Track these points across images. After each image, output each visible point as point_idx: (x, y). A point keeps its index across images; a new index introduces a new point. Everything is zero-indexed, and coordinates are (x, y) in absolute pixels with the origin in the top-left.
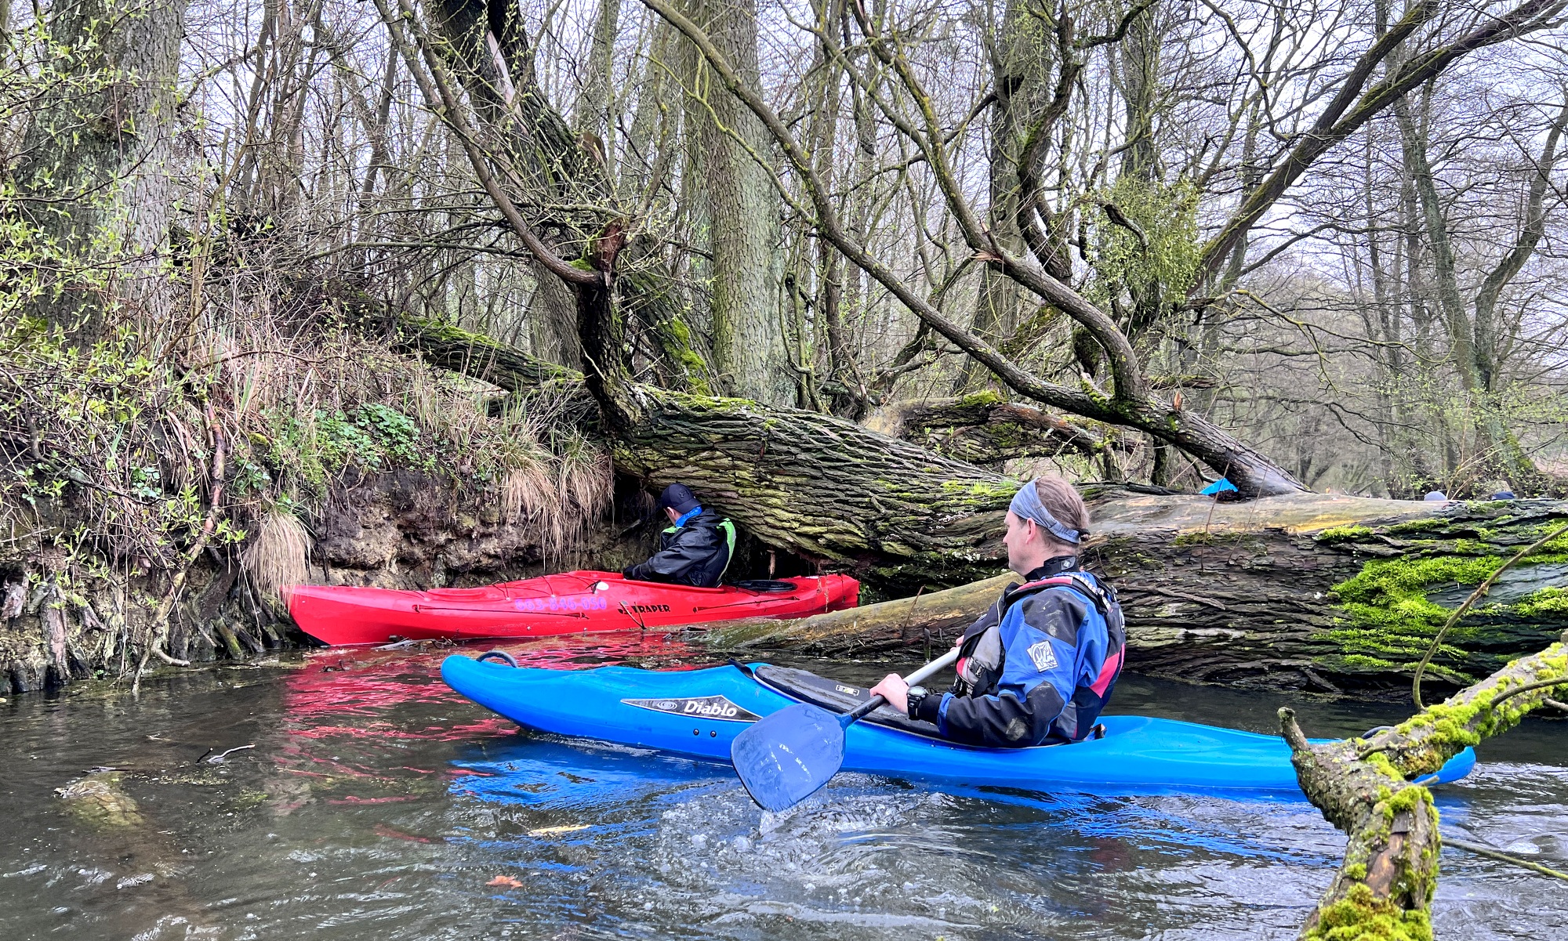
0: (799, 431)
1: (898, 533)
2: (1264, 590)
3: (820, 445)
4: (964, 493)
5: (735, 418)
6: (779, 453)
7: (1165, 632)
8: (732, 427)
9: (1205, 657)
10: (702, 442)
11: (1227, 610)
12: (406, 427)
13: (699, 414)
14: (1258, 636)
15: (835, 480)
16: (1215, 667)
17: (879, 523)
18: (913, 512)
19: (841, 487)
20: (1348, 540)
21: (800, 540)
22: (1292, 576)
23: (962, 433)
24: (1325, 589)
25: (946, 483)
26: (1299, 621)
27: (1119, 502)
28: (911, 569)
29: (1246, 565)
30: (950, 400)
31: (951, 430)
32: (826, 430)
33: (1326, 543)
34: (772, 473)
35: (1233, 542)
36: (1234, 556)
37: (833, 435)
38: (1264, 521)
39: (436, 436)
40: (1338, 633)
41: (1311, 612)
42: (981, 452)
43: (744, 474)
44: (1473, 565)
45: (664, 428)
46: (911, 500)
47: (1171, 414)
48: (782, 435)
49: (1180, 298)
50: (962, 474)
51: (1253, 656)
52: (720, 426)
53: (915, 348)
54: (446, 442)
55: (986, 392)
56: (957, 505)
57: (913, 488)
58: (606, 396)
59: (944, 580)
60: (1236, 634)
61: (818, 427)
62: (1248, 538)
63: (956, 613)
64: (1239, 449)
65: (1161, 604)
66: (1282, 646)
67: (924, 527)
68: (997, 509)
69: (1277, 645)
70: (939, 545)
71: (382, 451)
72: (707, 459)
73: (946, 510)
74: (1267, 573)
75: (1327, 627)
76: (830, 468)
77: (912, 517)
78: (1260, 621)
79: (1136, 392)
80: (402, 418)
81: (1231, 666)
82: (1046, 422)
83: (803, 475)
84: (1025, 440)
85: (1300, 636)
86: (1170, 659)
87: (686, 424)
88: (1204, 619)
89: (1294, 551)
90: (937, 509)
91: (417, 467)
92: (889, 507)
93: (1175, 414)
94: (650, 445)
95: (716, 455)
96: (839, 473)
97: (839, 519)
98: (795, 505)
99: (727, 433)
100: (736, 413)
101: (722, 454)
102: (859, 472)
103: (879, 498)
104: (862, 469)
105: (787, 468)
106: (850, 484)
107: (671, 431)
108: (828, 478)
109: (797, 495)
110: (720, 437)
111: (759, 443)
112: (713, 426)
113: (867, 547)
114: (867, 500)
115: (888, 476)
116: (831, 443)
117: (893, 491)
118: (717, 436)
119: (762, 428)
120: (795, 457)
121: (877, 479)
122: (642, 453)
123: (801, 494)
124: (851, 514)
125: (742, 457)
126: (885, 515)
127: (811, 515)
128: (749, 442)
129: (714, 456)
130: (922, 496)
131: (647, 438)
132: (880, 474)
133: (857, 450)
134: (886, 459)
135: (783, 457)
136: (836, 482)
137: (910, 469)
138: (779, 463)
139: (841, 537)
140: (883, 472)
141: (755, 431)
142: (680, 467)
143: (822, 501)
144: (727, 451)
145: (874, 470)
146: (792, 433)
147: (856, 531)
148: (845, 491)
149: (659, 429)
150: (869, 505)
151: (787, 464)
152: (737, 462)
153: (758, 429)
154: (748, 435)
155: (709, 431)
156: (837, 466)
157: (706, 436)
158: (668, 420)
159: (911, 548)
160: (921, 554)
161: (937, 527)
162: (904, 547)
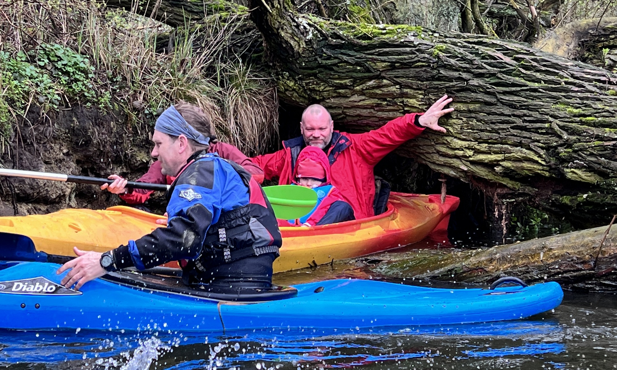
0: (470, 57)
1: (583, 159)
3: (493, 70)
5: (402, 45)
6: (450, 79)
8: (399, 54)
10: (368, 70)
12: (82, 65)
13: (364, 42)
15: (511, 106)
19: (518, 112)
21: (473, 168)
28: (597, 197)
32: (499, 54)
37: (507, 59)
39: (110, 72)
43: (412, 101)
45: (329, 58)
46: (595, 125)
48: (453, 61)
52: (387, 54)
54: (119, 78)
57: (597, 111)
58: (270, 28)
61: (491, 51)
71: (61, 89)
72: (374, 88)
76: (505, 93)
77: (598, 143)
80: (78, 56)
83: (476, 101)
87: (351, 53)
91: (93, 103)
92: (572, 132)
94: (315, 75)
95: (383, 84)
96: (516, 98)
97: (517, 146)
98: (468, 133)
99: (394, 60)
100: (402, 40)
101: (389, 82)
102: (537, 97)
103: (560, 123)
104: (540, 94)
105: (459, 95)
106: (528, 109)
107: (336, 61)
108: (503, 104)
109: (470, 123)
110: (387, 65)
111: (429, 70)
112: (380, 54)
113: (547, 174)
114: (547, 125)
115: (569, 100)
116: (506, 67)
117: (575, 116)
118: (384, 64)
119: (431, 54)
120: (467, 84)
121: (557, 103)
122: (307, 84)
123: (475, 121)
124: (529, 140)
125: (410, 85)
126: (567, 140)
127: (486, 143)
128: (418, 70)
129: (381, 84)
130: (607, 120)
131: (312, 69)
132: (561, 98)
133: (534, 74)
134: (566, 83)
135: (454, 83)
136: (512, 108)
137: (593, 92)
138: (449, 90)
139: (519, 164)
140: (564, 96)
141: (424, 58)
142: (346, 97)
143: (497, 127)
144: (395, 79)
145: (554, 94)
146: (462, 58)
147: (536, 158)
148: (522, 117)
149: (324, 59)
150: (550, 131)
151: (458, 91)
152: (405, 90)
153: (427, 56)
154: (416, 62)
155: (375, 60)
156: (514, 91)
157: (373, 64)
158: (333, 49)
159: (596, 175)
160: (608, 181)
162: (589, 174)
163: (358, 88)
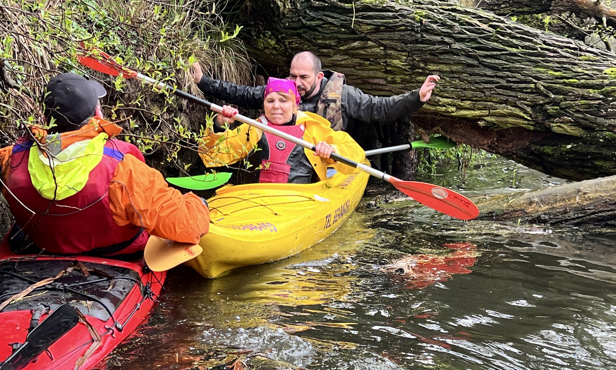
0: (449, 22)
1: (571, 115)
3: (473, 35)
5: (385, 10)
6: (433, 43)
10: (353, 32)
15: (493, 68)
17: (548, 107)
18: (583, 97)
19: (500, 74)
25: (607, 71)
32: (475, 21)
34: (426, 62)
37: (485, 27)
43: (396, 62)
45: (313, 19)
46: (578, 86)
48: (435, 26)
52: (370, 17)
57: (577, 75)
61: (467, 18)
67: (596, 110)
72: (358, 48)
76: (486, 56)
77: (583, 102)
83: (459, 63)
87: (335, 15)
90: (607, 94)
92: (557, 92)
94: (299, 35)
95: (368, 45)
96: (497, 61)
97: (501, 103)
98: (452, 91)
99: (379, 24)
100: (384, 5)
101: (374, 44)
102: (517, 61)
103: (544, 84)
104: (520, 58)
105: (442, 57)
106: (510, 71)
107: (321, 22)
108: (485, 66)
109: (453, 82)
110: (372, 29)
111: (413, 33)
112: (363, 17)
113: (532, 128)
114: (532, 86)
115: (548, 64)
116: (484, 33)
117: (557, 78)
118: (369, 27)
119: (413, 19)
120: (450, 47)
121: (536, 67)
122: (290, 43)
123: (457, 80)
124: (516, 99)
125: (395, 47)
126: (554, 99)
127: (469, 100)
128: (402, 33)
129: (366, 46)
131: (296, 29)
132: (540, 62)
133: (511, 40)
134: (542, 49)
135: (437, 46)
136: (494, 70)
137: (568, 58)
138: (433, 52)
139: (504, 119)
140: (542, 60)
141: (408, 22)
142: (329, 56)
143: (482, 87)
144: (380, 41)
145: (533, 58)
146: (441, 23)
147: (522, 114)
148: (506, 78)
149: (308, 20)
150: (534, 91)
151: (441, 54)
152: (389, 52)
153: (410, 20)
154: (400, 26)
155: (360, 22)
156: (495, 55)
157: (358, 27)
158: (316, 11)
159: (580, 129)
160: (593, 134)
161: (609, 110)
162: (574, 128)
163: (341, 48)
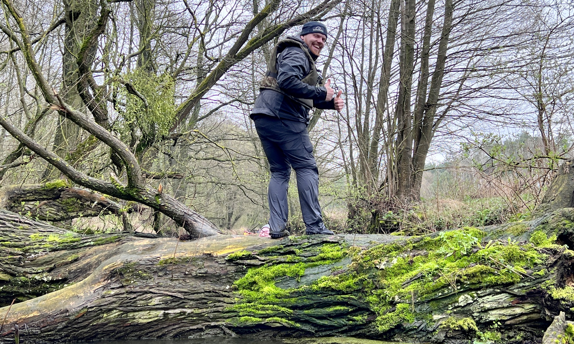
2: (202, 286)
4: (43, 241)
7: (153, 313)
9: (174, 325)
11: (185, 299)
14: (200, 311)
16: (179, 330)
18: (11, 254)
20: (241, 258)
22: (217, 278)
23: (45, 204)
24: (230, 283)
25: (32, 235)
26: (219, 301)
27: (130, 243)
28: (8, 288)
29: (194, 274)
30: (38, 185)
31: (37, 203)
33: (230, 261)
35: (187, 262)
36: (188, 269)
38: (203, 250)
40: (237, 306)
41: (225, 296)
42: (56, 214)
44: (293, 267)
46: (10, 246)
47: (157, 195)
49: (166, 133)
50: (42, 229)
51: (197, 322)
53: (18, 154)
55: (59, 181)
56: (39, 248)
57: (11, 239)
59: (29, 294)
60: (189, 311)
62: (194, 260)
63: (35, 314)
64: (190, 213)
65: (151, 298)
66: (211, 315)
67: (18, 262)
68: (62, 249)
69: (209, 315)
70: (27, 273)
73: (32, 251)
74: (204, 277)
75: (232, 303)
77: (10, 257)
78: (201, 303)
79: (139, 184)
81: (187, 329)
82: (94, 198)
84: (82, 208)
85: (220, 309)
86: (155, 328)
88: (173, 304)
89: (217, 265)
90: (26, 251)
93: (159, 195)
130: (17, 243)
137: (11, 227)
159: (9, 275)
160: (15, 278)
161: (26, 262)
162: (5, 275)
